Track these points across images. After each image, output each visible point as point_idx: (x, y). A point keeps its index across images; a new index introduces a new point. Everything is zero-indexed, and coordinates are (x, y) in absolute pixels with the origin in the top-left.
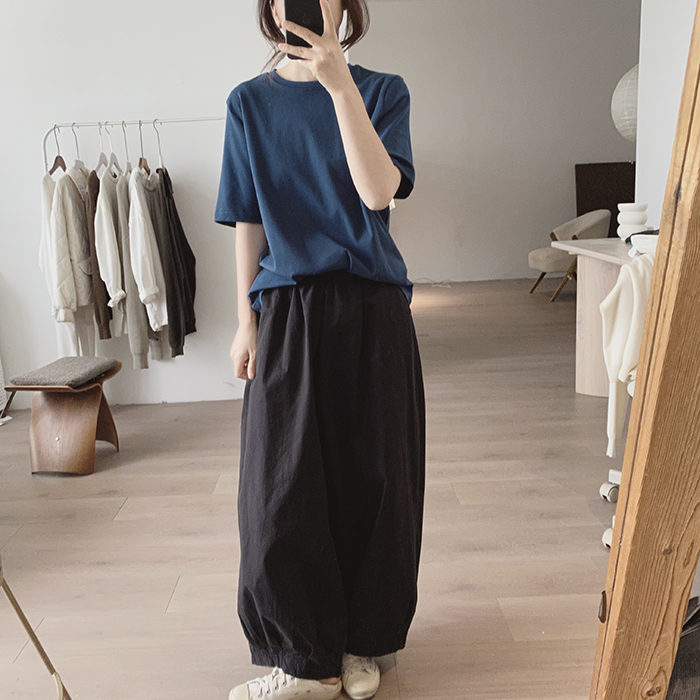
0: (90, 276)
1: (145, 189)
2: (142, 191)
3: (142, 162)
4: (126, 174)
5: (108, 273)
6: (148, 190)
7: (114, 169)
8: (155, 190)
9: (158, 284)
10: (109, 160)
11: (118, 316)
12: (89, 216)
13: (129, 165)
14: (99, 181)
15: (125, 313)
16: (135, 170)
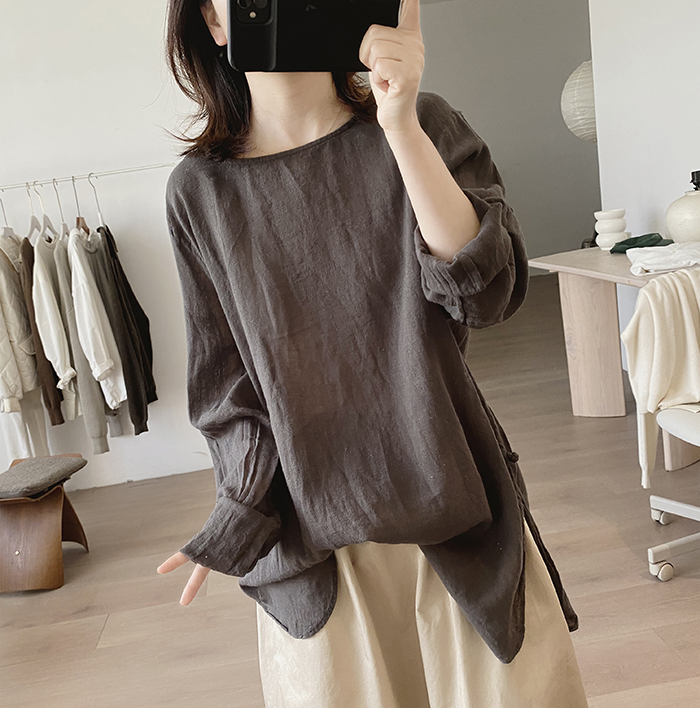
0: (34, 356)
1: (87, 251)
2: (83, 254)
3: (80, 223)
4: (63, 236)
5: (54, 352)
6: (89, 252)
7: (49, 233)
8: (97, 250)
9: (111, 357)
10: (42, 224)
11: (70, 397)
12: (25, 289)
13: (65, 226)
14: (33, 248)
15: (77, 393)
16: (73, 233)
